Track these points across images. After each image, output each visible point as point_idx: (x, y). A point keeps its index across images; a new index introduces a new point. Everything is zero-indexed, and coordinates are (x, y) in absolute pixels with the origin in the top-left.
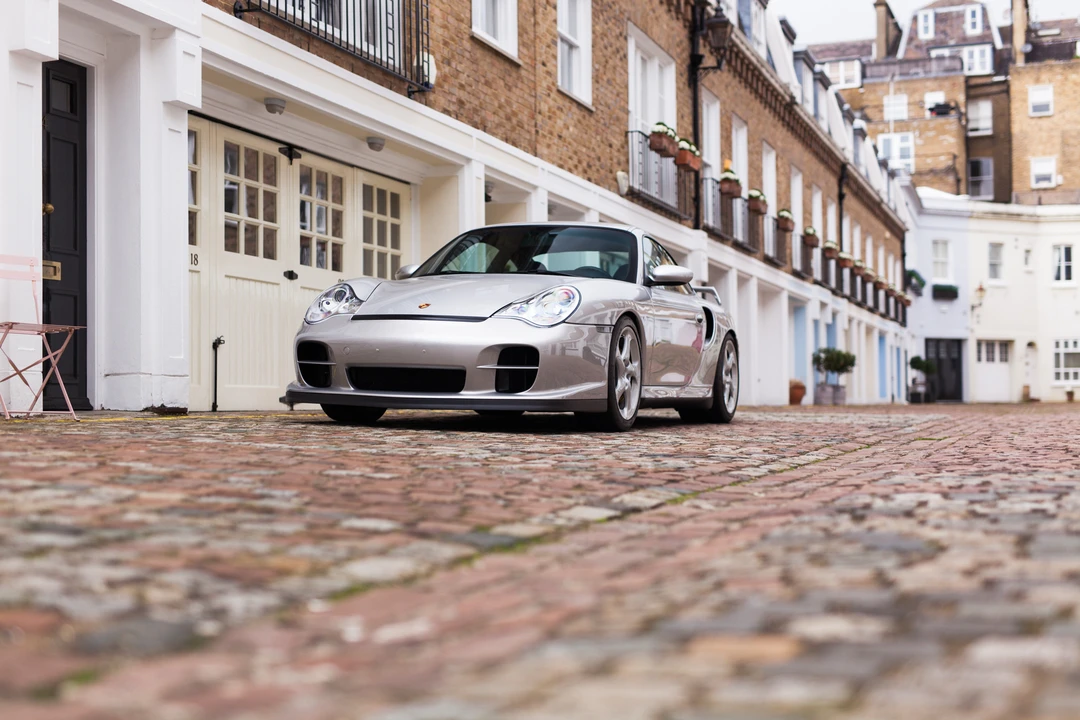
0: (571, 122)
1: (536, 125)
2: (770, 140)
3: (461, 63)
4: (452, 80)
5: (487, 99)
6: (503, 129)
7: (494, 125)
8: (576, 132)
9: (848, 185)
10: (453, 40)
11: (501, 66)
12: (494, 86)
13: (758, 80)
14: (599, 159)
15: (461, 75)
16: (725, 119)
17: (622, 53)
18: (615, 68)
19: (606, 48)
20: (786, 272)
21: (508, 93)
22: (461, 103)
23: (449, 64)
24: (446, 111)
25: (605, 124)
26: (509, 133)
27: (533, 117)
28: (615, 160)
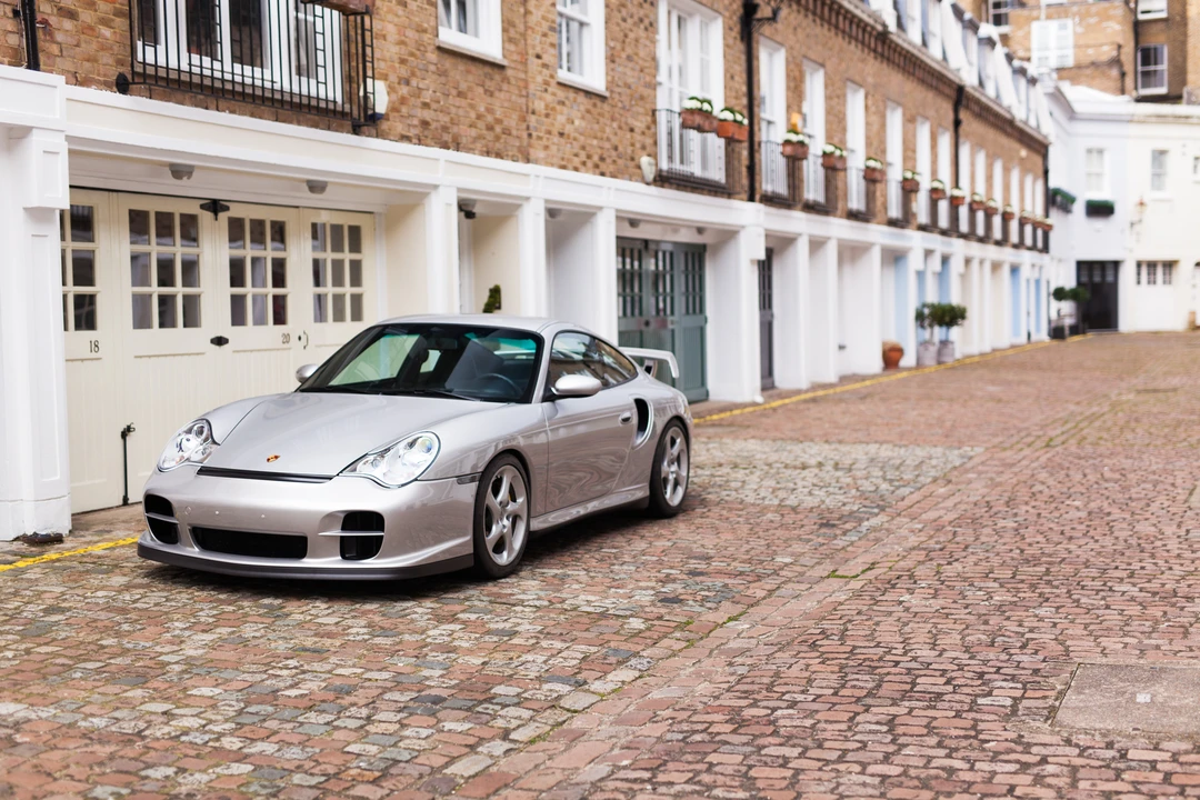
0: (575, 114)
1: (528, 128)
2: (857, 78)
3: (423, 79)
4: (412, 101)
5: (461, 112)
6: (484, 142)
7: (470, 139)
8: (584, 124)
9: (967, 107)
10: (412, 54)
11: (478, 71)
12: (470, 95)
13: (838, 14)
14: (616, 148)
15: (425, 92)
16: (792, 66)
17: (646, 22)
18: (637, 40)
19: (624, 20)
20: (879, 223)
21: (489, 100)
22: (425, 124)
23: (408, 83)
24: (405, 138)
25: (624, 108)
26: (491, 144)
27: (523, 119)
28: (638, 145)
